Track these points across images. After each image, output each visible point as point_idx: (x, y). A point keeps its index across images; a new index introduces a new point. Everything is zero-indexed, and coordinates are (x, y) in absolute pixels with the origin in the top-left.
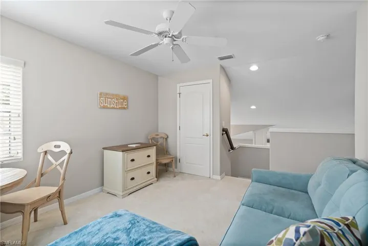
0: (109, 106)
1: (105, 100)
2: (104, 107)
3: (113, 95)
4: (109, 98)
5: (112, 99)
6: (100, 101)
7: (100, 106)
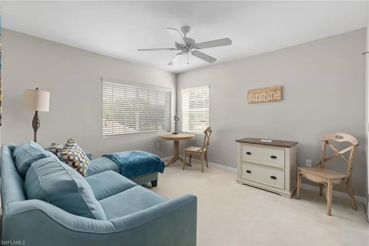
0: (257, 101)
1: (253, 95)
2: (252, 103)
3: (261, 89)
4: (257, 93)
5: (260, 93)
6: (248, 98)
7: (248, 102)
